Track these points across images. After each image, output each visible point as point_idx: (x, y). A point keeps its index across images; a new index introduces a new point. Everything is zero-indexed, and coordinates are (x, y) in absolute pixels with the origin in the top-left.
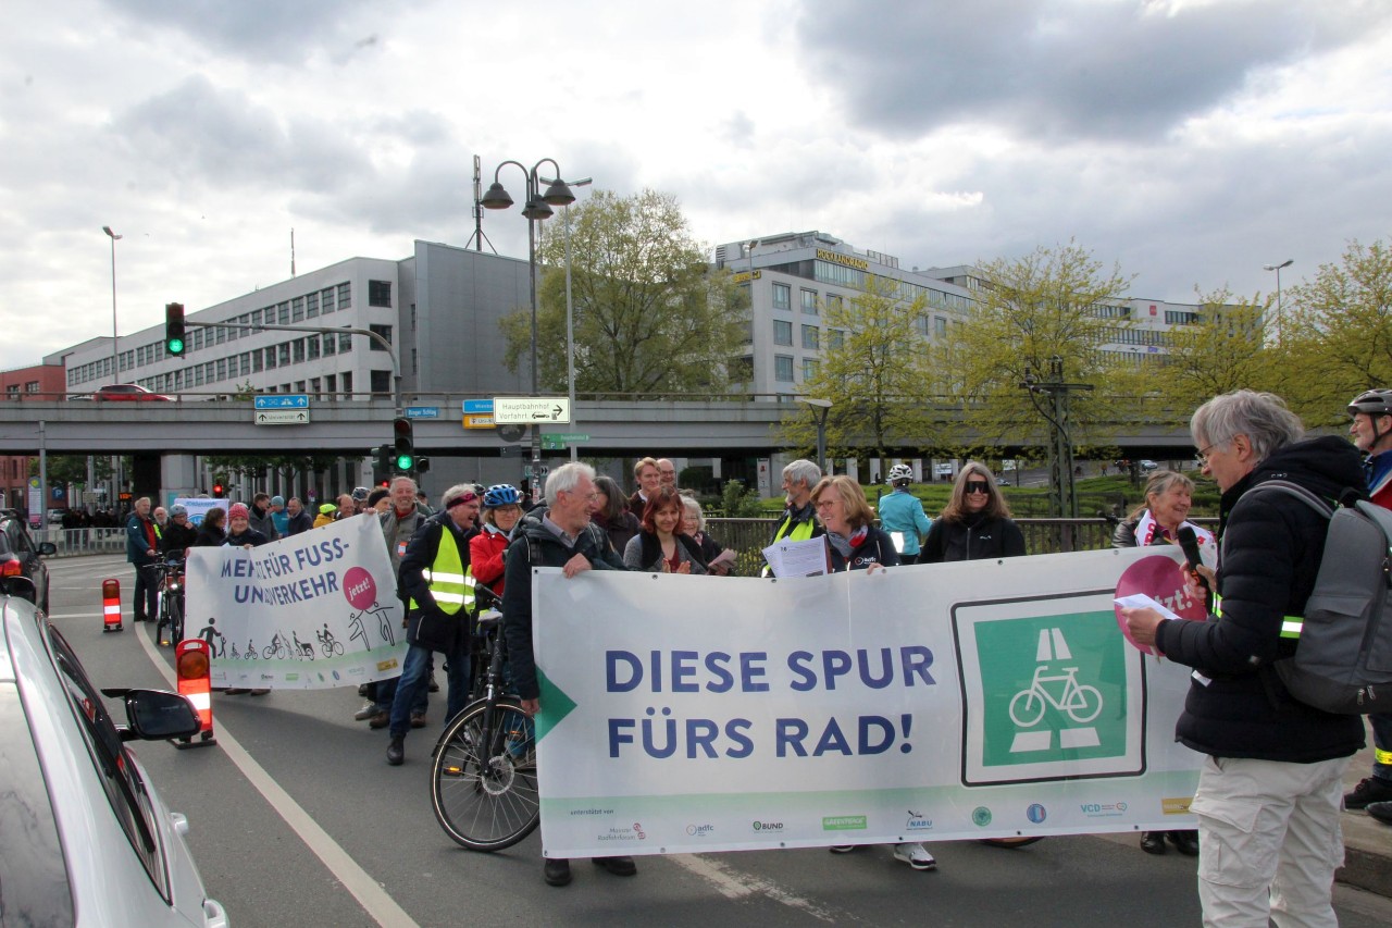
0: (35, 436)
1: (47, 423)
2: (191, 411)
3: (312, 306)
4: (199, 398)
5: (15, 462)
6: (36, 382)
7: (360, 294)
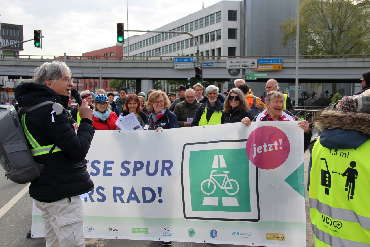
0: (99, 72)
1: (102, 67)
2: (151, 63)
3: (207, 21)
4: (166, 58)
5: (107, 82)
6: (113, 52)
7: (225, 16)
